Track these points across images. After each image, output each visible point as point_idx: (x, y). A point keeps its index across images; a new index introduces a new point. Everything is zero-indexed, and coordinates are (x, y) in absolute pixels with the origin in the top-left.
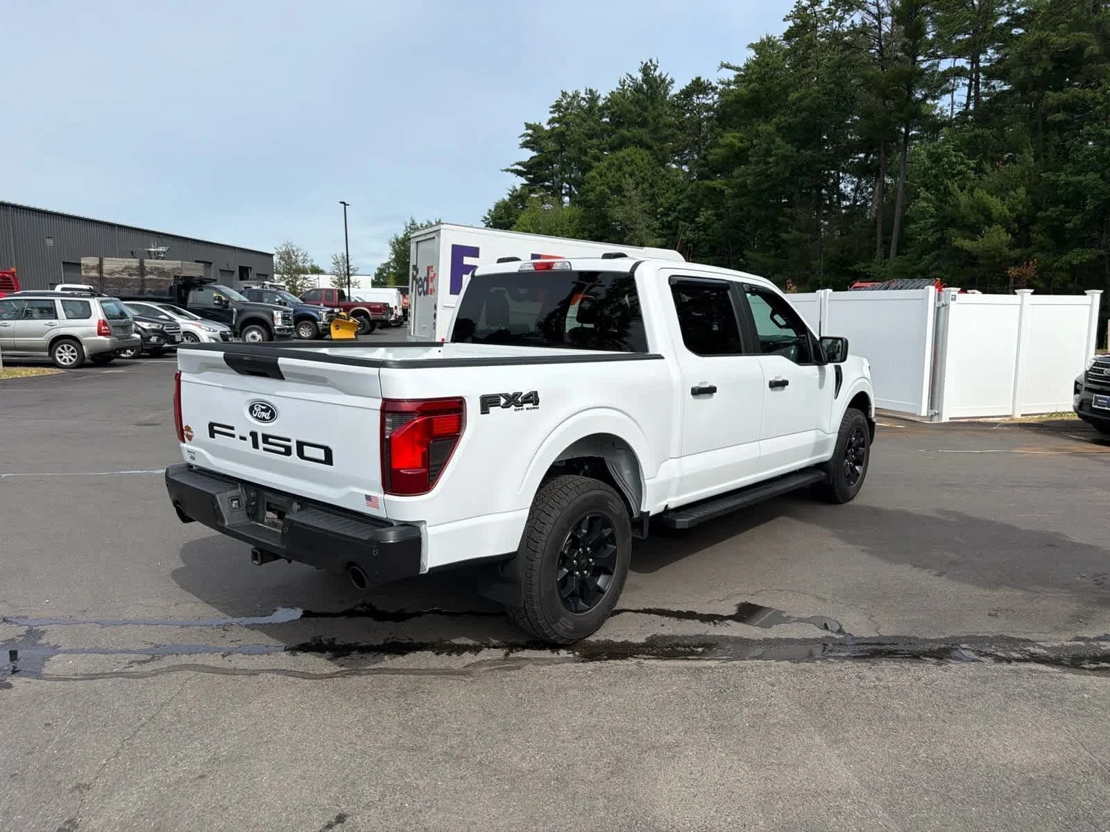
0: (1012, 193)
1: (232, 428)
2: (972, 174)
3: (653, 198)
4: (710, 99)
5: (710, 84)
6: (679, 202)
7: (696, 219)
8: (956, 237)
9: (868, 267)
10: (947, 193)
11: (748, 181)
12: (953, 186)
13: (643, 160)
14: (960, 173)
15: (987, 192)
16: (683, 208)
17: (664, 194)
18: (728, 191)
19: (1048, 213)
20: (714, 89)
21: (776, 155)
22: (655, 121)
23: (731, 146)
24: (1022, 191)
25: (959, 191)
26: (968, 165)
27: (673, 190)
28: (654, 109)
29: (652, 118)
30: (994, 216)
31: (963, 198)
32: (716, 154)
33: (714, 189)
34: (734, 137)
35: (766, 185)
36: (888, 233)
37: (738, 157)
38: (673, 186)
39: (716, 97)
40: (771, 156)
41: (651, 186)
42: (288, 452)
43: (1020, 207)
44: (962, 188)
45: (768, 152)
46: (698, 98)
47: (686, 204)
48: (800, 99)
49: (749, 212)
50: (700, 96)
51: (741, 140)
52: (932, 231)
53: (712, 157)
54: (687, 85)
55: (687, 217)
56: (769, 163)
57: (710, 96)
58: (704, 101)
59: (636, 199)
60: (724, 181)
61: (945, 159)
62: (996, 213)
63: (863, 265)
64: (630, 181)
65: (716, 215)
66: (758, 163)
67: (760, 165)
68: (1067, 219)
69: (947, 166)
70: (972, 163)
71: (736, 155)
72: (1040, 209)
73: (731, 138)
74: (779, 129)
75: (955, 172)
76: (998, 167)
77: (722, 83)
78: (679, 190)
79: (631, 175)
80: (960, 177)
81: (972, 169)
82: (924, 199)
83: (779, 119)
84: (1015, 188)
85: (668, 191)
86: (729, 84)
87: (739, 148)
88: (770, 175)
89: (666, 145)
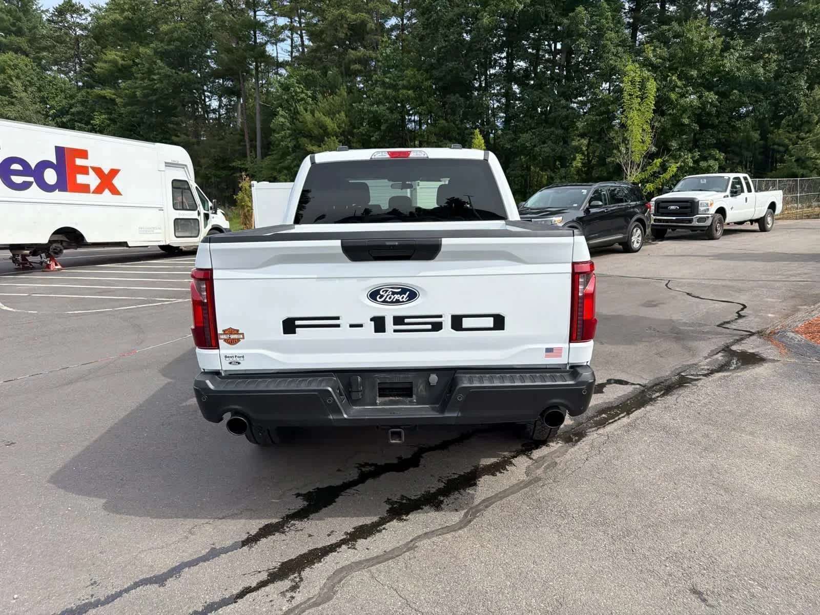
0: (337, 115)
1: (338, 318)
2: (310, 100)
3: (43, 101)
4: (84, 19)
5: (83, 7)
6: (71, 106)
7: (92, 122)
8: (308, 144)
9: (243, 164)
10: (297, 112)
11: (137, 93)
12: (300, 108)
13: (26, 66)
14: (302, 99)
15: (323, 114)
16: (77, 111)
17: (54, 98)
18: (118, 100)
19: (361, 130)
20: (86, 11)
21: (159, 74)
22: (30, 32)
23: (115, 63)
24: (343, 114)
25: (304, 112)
26: (306, 94)
27: (63, 95)
28: (27, 21)
29: (27, 29)
30: (329, 130)
31: (308, 117)
32: (101, 67)
33: (104, 97)
34: (116, 55)
35: (154, 98)
36: (253, 140)
37: (123, 72)
38: (62, 91)
39: (89, 19)
40: (155, 74)
41: (39, 90)
42: (437, 327)
43: (343, 126)
44: (306, 110)
45: (150, 72)
46: (72, 17)
47: (79, 108)
48: (172, 31)
49: (142, 118)
50: (74, 16)
51: (123, 58)
52: (289, 139)
53: (99, 70)
54: (60, 4)
55: (82, 120)
56: (155, 80)
57: (84, 17)
58: (78, 20)
59: (27, 101)
60: (113, 91)
61: (293, 89)
62: (330, 129)
63: (239, 162)
64: (19, 83)
65: (109, 119)
66: (142, 79)
67: (146, 81)
68: (371, 134)
69: (294, 94)
70: (309, 93)
71: (119, 70)
72: (354, 128)
73: (113, 55)
74: (156, 52)
75: (299, 98)
76: (326, 97)
77: (94, 7)
78: (68, 95)
79: (18, 78)
80: (303, 102)
81: (310, 97)
82: (282, 116)
83: (156, 45)
84: (339, 112)
85: (57, 96)
86: (100, 9)
87: (122, 65)
88: (156, 90)
89: (41, 54)
